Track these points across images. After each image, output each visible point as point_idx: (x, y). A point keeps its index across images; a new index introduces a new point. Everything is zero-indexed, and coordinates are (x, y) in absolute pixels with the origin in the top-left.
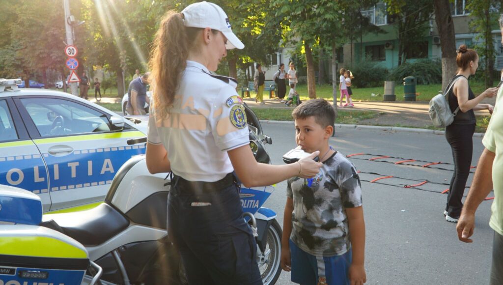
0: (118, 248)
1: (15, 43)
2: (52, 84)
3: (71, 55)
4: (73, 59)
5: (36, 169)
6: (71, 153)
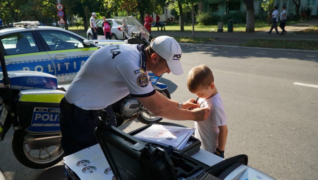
3: (60, 9)
4: (61, 11)
5: (49, 66)
6: (65, 58)
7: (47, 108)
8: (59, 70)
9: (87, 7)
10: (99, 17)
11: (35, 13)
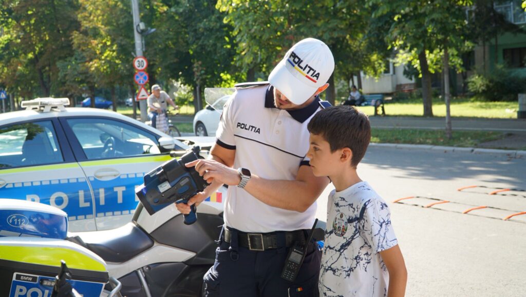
0: (142, 268)
1: (79, 55)
2: (121, 101)
3: (140, 68)
4: (142, 72)
5: (81, 193)
6: (117, 177)
7: (38, 276)
8: (102, 202)
9: (200, 62)
10: (229, 84)
11: (87, 78)
